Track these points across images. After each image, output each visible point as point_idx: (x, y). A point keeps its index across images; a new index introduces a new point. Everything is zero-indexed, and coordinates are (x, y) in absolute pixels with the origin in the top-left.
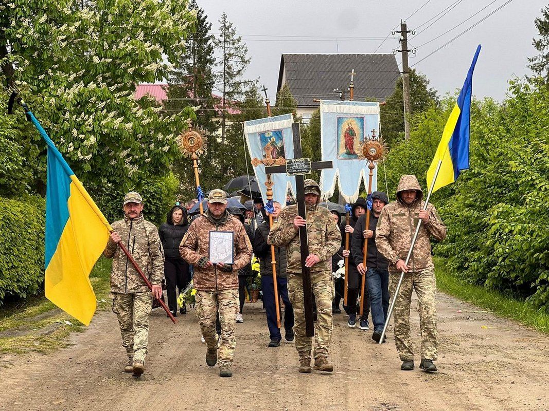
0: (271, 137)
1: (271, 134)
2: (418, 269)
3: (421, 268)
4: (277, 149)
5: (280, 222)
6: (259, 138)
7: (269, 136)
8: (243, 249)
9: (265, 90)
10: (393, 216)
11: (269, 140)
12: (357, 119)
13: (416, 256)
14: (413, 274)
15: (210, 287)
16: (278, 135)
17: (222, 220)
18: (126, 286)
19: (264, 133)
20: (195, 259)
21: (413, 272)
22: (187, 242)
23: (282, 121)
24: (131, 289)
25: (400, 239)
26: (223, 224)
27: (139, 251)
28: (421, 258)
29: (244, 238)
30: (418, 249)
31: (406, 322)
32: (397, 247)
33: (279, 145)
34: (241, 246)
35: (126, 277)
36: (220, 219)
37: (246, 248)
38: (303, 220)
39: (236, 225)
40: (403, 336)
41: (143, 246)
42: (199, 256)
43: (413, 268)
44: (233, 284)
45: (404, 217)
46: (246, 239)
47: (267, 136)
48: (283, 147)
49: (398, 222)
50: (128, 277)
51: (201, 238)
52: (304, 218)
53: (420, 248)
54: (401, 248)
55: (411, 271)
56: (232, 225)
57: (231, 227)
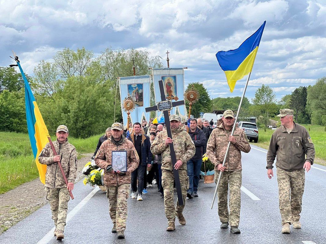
2: (232, 169)
3: (234, 169)
4: (139, 94)
5: (157, 140)
8: (133, 159)
10: (218, 136)
12: (172, 77)
13: (231, 161)
14: (228, 172)
15: (113, 184)
16: (140, 86)
17: (120, 142)
18: (55, 183)
19: (131, 85)
20: (104, 166)
21: (229, 171)
22: (99, 156)
24: (58, 186)
25: (221, 150)
26: (121, 145)
27: (64, 162)
28: (233, 163)
29: (134, 152)
30: (232, 157)
31: (225, 200)
32: (220, 156)
33: (140, 92)
34: (132, 157)
35: (55, 178)
36: (119, 141)
37: (135, 158)
38: (170, 140)
40: (223, 208)
41: (67, 160)
42: (107, 164)
43: (229, 169)
44: (127, 180)
45: (225, 137)
46: (135, 153)
47: (133, 87)
48: (142, 93)
49: (221, 140)
50: (56, 178)
51: (108, 153)
52: (172, 139)
53: (233, 157)
54: (222, 156)
55: (227, 171)
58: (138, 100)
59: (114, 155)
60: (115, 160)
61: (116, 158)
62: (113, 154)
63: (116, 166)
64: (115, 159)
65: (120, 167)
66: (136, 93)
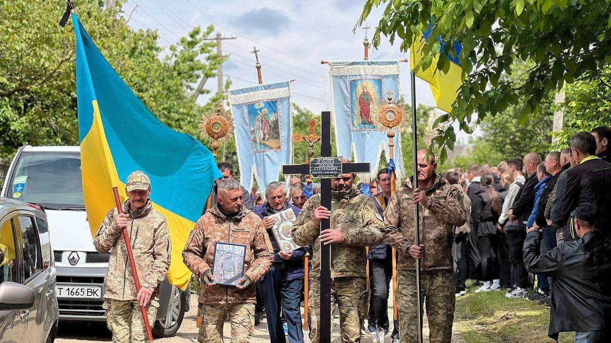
0: (262, 108)
1: (263, 105)
4: (269, 123)
6: (246, 110)
7: (260, 107)
8: (262, 250)
9: (255, 52)
11: (259, 112)
12: (373, 81)
16: (271, 107)
18: (124, 290)
19: (253, 104)
22: (192, 244)
23: (278, 89)
24: (131, 295)
27: (142, 246)
33: (272, 118)
35: (125, 278)
37: (266, 249)
39: (253, 220)
41: (147, 241)
47: (257, 107)
48: (277, 121)
50: (127, 279)
56: (248, 220)
57: (248, 223)
58: (267, 136)
59: (220, 250)
60: (219, 260)
61: (222, 258)
62: (217, 248)
63: (221, 272)
64: (220, 258)
65: (229, 276)
66: (262, 121)
